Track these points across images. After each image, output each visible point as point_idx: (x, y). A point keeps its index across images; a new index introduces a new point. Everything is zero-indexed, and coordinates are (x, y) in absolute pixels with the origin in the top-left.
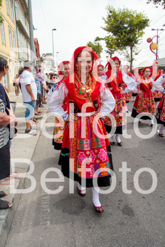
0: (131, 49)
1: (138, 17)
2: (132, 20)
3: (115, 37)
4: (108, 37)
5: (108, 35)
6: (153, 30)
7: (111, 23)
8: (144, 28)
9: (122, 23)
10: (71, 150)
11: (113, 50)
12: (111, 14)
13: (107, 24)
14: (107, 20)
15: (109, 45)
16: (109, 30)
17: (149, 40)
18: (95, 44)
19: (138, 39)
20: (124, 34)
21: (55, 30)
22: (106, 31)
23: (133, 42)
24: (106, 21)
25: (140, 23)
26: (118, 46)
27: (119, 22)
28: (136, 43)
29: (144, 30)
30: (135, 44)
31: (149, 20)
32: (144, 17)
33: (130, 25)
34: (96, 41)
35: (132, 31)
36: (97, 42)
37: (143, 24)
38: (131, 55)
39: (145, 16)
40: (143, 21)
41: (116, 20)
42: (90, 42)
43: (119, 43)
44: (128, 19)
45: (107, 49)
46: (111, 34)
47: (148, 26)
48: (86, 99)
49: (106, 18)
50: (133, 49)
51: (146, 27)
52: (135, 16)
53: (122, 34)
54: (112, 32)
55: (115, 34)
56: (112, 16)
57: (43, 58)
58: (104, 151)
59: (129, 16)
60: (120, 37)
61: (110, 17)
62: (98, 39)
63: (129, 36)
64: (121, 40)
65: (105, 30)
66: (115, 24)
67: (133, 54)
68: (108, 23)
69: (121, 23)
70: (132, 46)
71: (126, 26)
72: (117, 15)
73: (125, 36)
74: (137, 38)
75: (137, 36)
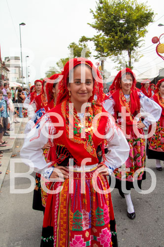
0: (130, 53)
1: (138, 9)
2: (130, 15)
3: (106, 37)
4: (98, 37)
5: (99, 34)
6: (160, 25)
7: (102, 17)
8: (147, 25)
9: (117, 18)
10: (57, 229)
11: (105, 54)
12: (101, 5)
13: (96, 20)
14: (96, 14)
15: (100, 48)
16: (99, 27)
17: (155, 40)
18: (80, 47)
19: (139, 40)
20: (119, 33)
21: (23, 24)
22: (94, 29)
23: (132, 45)
24: (94, 15)
25: (141, 17)
26: (111, 51)
27: (112, 17)
28: (136, 45)
29: (147, 28)
30: (134, 48)
31: (153, 13)
32: (147, 10)
33: (128, 21)
34: (81, 41)
35: (130, 29)
36: (82, 43)
37: (145, 19)
38: (130, 63)
39: (148, 8)
40: (144, 16)
41: (108, 14)
42: (73, 44)
43: (113, 46)
44: (125, 13)
45: (96, 53)
46: (102, 33)
47: (152, 22)
48: (84, 143)
49: (95, 10)
50: (132, 54)
51: (150, 24)
52: (135, 8)
53: (116, 33)
54: (103, 31)
55: (107, 34)
56: (103, 7)
57: (6, 63)
58: (108, 231)
59: (126, 8)
60: (113, 37)
61: (100, 9)
62: (84, 39)
63: (126, 36)
64: (115, 41)
65: (94, 27)
66: (107, 19)
67: (133, 60)
68: (98, 18)
69: (115, 18)
70: (130, 50)
71: (121, 21)
72: (109, 7)
73: (120, 37)
74: (137, 39)
75: (137, 36)
